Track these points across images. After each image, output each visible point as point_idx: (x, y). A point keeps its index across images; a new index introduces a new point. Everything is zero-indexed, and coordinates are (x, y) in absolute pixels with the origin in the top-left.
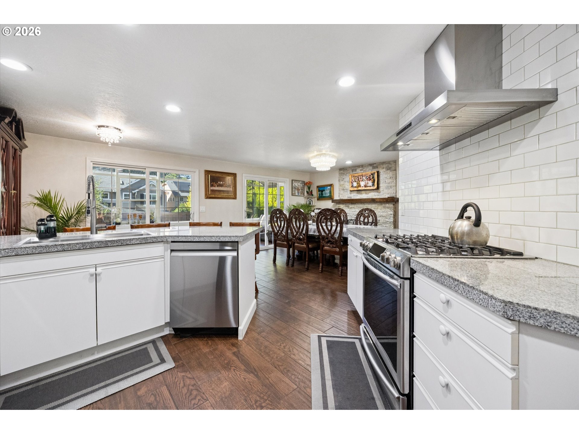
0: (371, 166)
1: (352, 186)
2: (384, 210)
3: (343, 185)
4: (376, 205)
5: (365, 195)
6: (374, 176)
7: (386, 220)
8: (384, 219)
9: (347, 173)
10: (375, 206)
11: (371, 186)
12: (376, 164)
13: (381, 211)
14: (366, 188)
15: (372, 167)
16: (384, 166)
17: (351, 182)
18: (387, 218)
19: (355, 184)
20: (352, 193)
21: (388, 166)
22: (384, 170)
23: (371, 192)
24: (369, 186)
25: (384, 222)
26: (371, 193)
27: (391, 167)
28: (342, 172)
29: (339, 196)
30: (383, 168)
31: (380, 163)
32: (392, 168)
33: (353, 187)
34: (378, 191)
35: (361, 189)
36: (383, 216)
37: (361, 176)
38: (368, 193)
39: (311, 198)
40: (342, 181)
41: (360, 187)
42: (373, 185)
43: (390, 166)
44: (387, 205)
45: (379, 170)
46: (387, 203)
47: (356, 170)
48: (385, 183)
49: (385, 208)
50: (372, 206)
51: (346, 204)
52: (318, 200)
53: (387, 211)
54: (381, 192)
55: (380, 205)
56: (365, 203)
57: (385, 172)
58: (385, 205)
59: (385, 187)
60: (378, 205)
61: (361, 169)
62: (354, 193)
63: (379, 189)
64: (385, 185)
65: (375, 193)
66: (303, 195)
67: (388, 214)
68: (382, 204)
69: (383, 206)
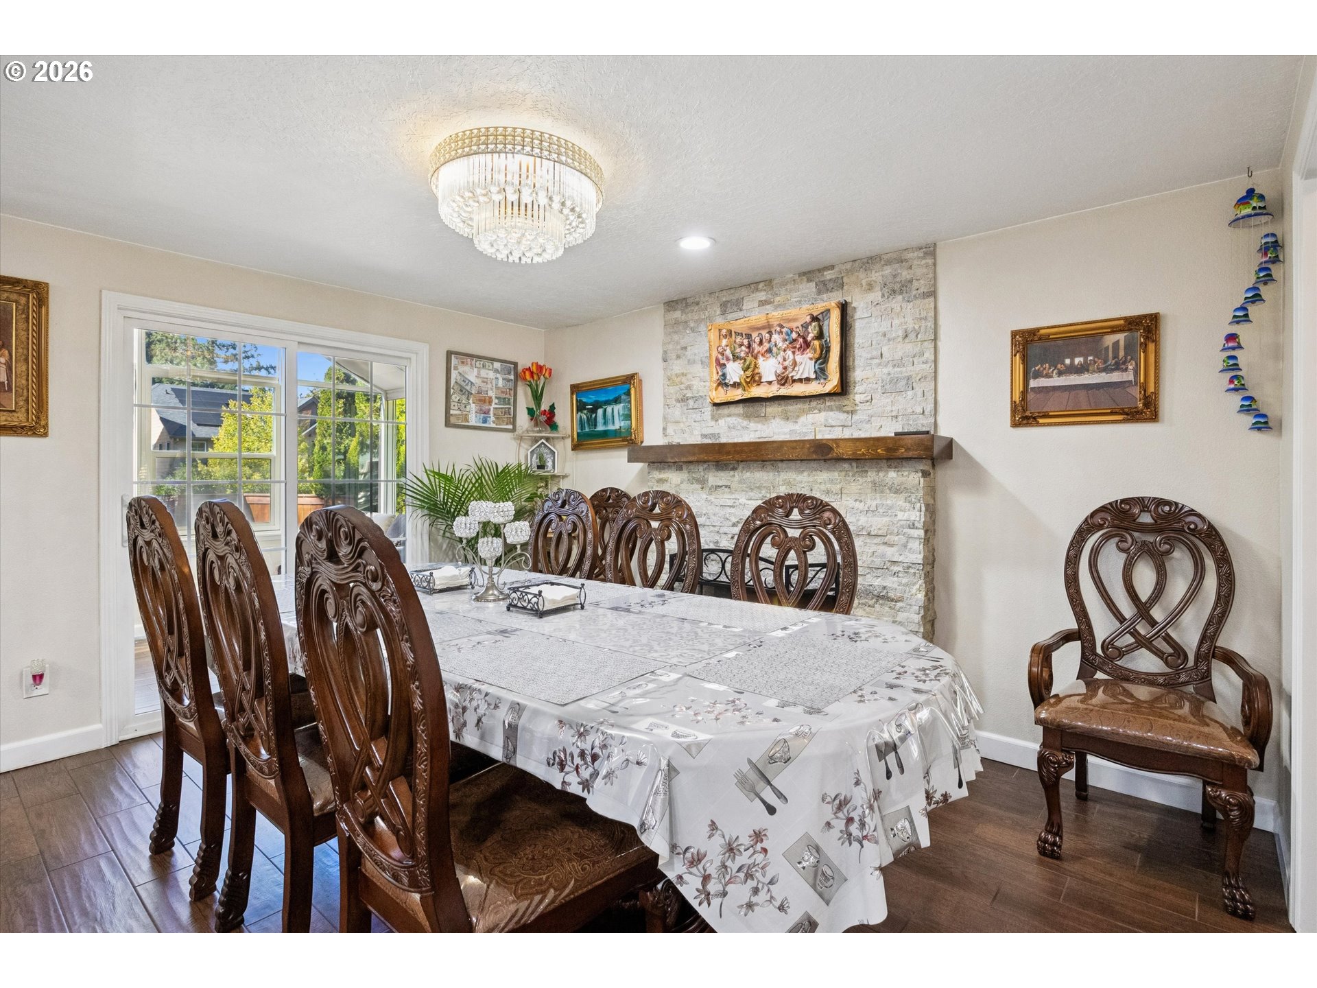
0: (809, 280)
1: (723, 383)
2: (874, 504)
3: (684, 379)
4: (837, 474)
5: (782, 422)
6: (825, 328)
7: (883, 556)
8: (874, 548)
9: (698, 322)
10: (832, 481)
11: (808, 380)
12: (832, 267)
13: (861, 506)
14: (784, 391)
15: (813, 284)
16: (876, 276)
17: (717, 360)
18: (892, 546)
19: (735, 371)
20: (721, 416)
21: (895, 276)
22: (876, 295)
23: (811, 410)
24: (800, 380)
25: (878, 562)
26: (810, 416)
27: (911, 281)
28: (677, 314)
29: (664, 429)
30: (870, 287)
31: (853, 261)
32: (915, 284)
33: (727, 385)
34: (846, 402)
35: (763, 396)
36: (869, 534)
37: (763, 328)
38: (798, 417)
39: (545, 438)
40: (678, 357)
41: (759, 383)
42: (821, 373)
43: (905, 274)
44: (892, 474)
45: (849, 300)
46: (889, 467)
47: (738, 304)
48: (880, 364)
49: (882, 492)
50: (815, 482)
51: (691, 467)
52: (575, 447)
53: (891, 508)
54: (857, 408)
55: (853, 476)
56: (780, 464)
57: (878, 307)
58: (881, 474)
59: (880, 383)
60: (843, 473)
61: (764, 298)
62: (729, 416)
63: (849, 394)
64: (877, 371)
65: (831, 413)
66: (510, 427)
67: (895, 520)
68: (867, 471)
69: (869, 479)
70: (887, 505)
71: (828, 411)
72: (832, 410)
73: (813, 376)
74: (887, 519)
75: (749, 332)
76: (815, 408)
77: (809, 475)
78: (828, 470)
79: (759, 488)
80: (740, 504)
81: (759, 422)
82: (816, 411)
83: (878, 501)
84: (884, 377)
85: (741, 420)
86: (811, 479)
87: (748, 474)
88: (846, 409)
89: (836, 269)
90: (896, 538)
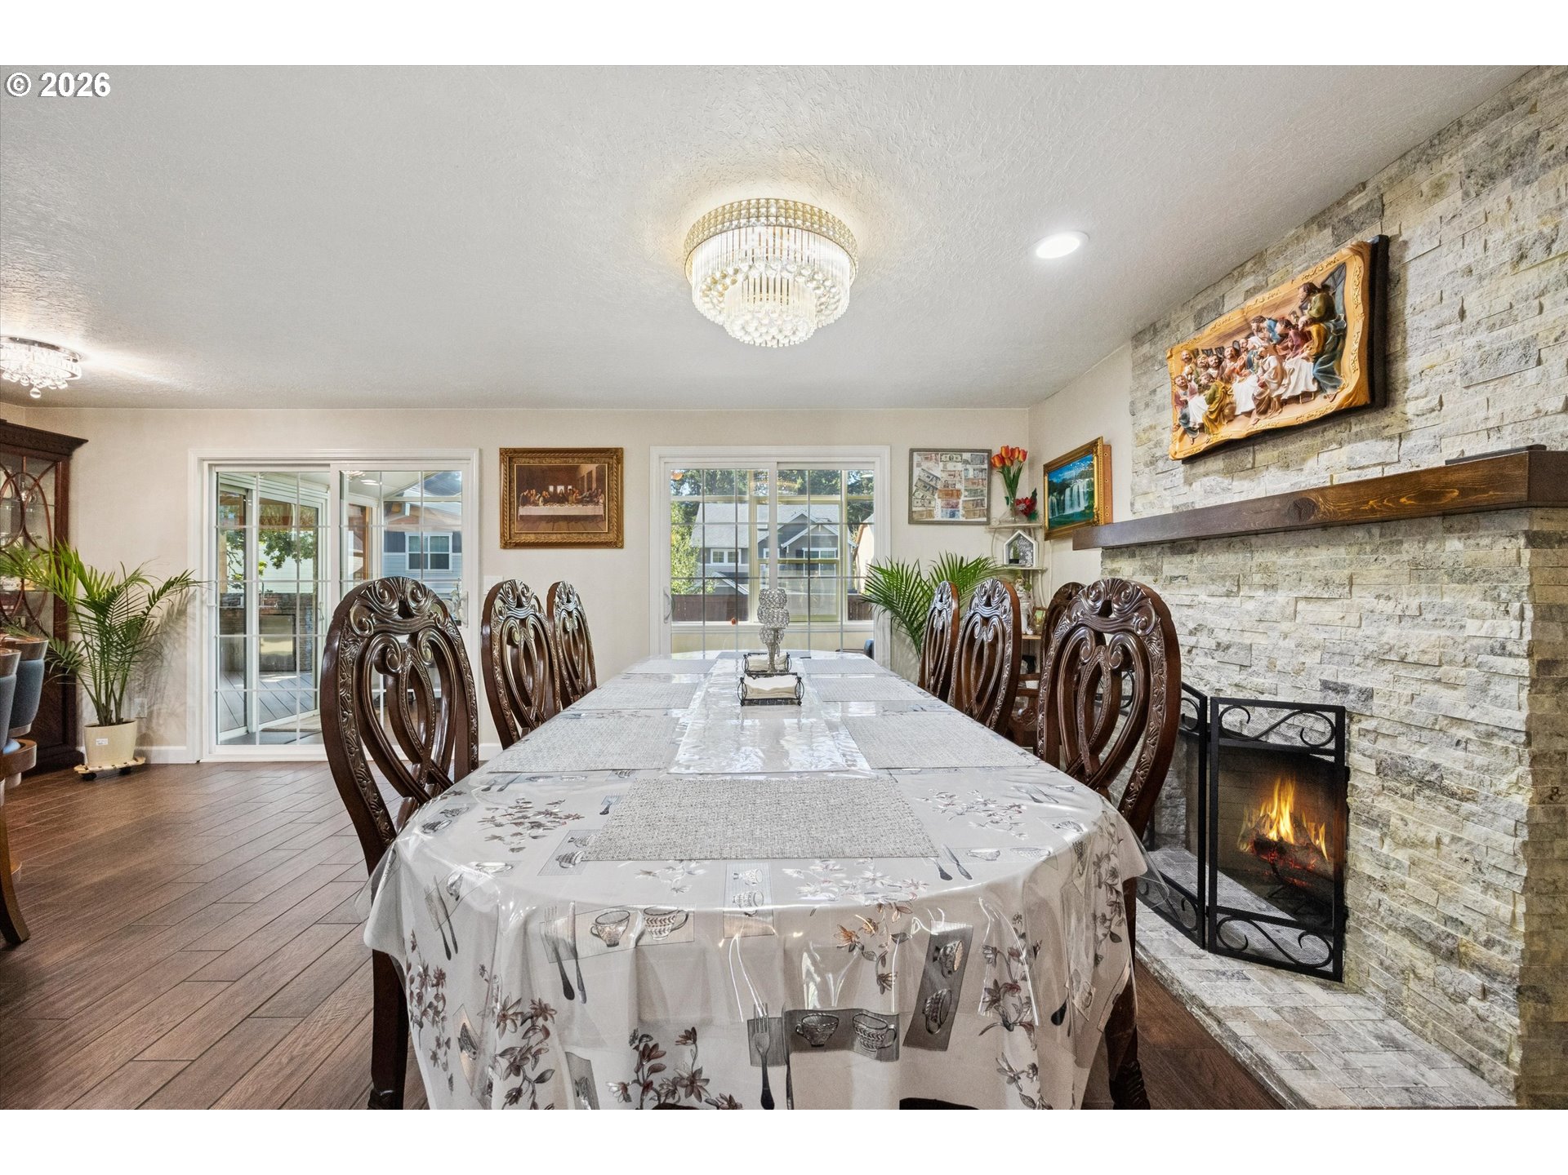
0: (1322, 227)
1: (1187, 428)
2: (1414, 603)
3: (1152, 434)
4: (1342, 550)
5: (1280, 473)
6: (1337, 301)
7: (1432, 704)
8: (1415, 687)
10: (1335, 563)
11: (1307, 396)
12: (1362, 186)
13: (1388, 607)
16: (1452, 164)
17: (1177, 397)
18: (1454, 686)
19: (1198, 408)
20: (1196, 477)
21: (1495, 144)
22: (1451, 200)
23: (1325, 445)
24: (1295, 399)
25: (1421, 715)
26: (1324, 457)
29: (1132, 504)
30: (1439, 189)
31: (1403, 156)
33: (1192, 430)
34: (1387, 421)
35: (1235, 436)
36: (1402, 660)
37: (1239, 331)
38: (1304, 460)
39: (1024, 529)
40: (1147, 405)
41: (1232, 417)
42: (1327, 375)
44: (1454, 544)
45: (1392, 232)
46: (1449, 530)
48: (1460, 332)
49: (1433, 580)
50: (1307, 565)
51: (1144, 552)
52: (1048, 537)
53: (1452, 611)
54: (1410, 427)
55: (1372, 552)
56: (1253, 540)
57: (1456, 222)
58: (1430, 547)
59: (1458, 369)
60: (1355, 549)
61: (1252, 285)
62: (1206, 475)
63: (1394, 403)
64: (1451, 346)
65: (1360, 445)
66: (985, 519)
67: (1460, 636)
68: (1401, 542)
69: (1405, 557)
70: (1443, 606)
71: (1355, 442)
72: (1362, 439)
73: (1314, 388)
74: (1444, 633)
75: (1218, 345)
76: (1330, 442)
77: (1297, 555)
78: (1330, 543)
79: (1223, 578)
80: (1200, 603)
81: (1245, 478)
82: (1334, 446)
83: (1424, 599)
84: (1469, 355)
85: (1220, 479)
86: (1300, 561)
87: (1210, 557)
88: (1387, 433)
89: (1370, 186)
90: (1463, 673)
